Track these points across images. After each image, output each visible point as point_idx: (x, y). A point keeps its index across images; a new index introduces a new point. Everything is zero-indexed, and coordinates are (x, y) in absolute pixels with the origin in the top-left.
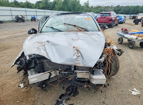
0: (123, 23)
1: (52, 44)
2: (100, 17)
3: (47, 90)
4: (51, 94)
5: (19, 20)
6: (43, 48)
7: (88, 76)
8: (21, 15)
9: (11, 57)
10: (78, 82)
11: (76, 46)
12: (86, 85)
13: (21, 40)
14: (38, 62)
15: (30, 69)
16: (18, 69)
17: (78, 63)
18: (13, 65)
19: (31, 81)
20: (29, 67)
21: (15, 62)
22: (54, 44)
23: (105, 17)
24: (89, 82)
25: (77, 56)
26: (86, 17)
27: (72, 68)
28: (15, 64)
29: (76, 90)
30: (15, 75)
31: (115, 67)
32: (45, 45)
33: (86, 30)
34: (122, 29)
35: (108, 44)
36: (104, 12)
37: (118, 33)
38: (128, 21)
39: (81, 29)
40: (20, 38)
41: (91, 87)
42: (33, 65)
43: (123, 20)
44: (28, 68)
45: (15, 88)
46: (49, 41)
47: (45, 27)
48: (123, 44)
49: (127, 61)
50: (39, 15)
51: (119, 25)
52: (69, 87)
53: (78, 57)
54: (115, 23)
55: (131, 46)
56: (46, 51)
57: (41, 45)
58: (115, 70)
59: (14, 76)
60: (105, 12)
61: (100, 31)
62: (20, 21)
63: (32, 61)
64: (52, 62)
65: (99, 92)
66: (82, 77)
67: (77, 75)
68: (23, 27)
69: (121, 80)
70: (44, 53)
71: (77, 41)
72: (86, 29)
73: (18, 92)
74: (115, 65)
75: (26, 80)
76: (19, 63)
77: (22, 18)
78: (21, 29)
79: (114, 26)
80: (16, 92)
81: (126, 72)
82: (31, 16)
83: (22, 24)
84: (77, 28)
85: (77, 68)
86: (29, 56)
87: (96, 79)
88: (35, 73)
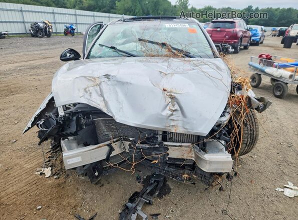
0: (260, 45)
1: (116, 82)
2: (211, 29)
3: (102, 182)
4: (110, 191)
5: (40, 32)
6: (96, 91)
7: (193, 155)
8: (44, 22)
9: (23, 111)
10: (169, 167)
11: (168, 88)
12: (188, 174)
13: (43, 74)
14: (83, 121)
15: (65, 137)
16: (39, 137)
17: (173, 125)
18: (29, 128)
19: (68, 163)
20: (64, 133)
21: (33, 120)
22: (121, 83)
23: (223, 29)
24: (193, 167)
25: (171, 110)
26: (187, 26)
27: (158, 136)
28: (33, 124)
29: (165, 185)
30: (32, 148)
31: (249, 136)
32: (100, 83)
33: (188, 55)
34: (261, 56)
35: (236, 85)
36: (219, 20)
37: (251, 63)
38: (269, 40)
39: (176, 52)
40: (41, 70)
41: (199, 178)
42: (73, 129)
43: (259, 37)
44: (62, 134)
45: (32, 177)
46: (109, 75)
47: (97, 45)
48: (261, 88)
49: (271, 124)
50: (81, 24)
51: (251, 48)
52: (149, 178)
53: (174, 113)
54: (242, 44)
55: (278, 93)
56: (103, 97)
57: (91, 83)
58: (249, 142)
59: (30, 150)
60: (223, 20)
61: (217, 57)
62: (40, 34)
63: (72, 120)
64: (117, 121)
65: (214, 189)
66: (180, 157)
67: (168, 152)
68: (47, 47)
69: (259, 165)
70: (99, 103)
71: (172, 76)
72: (187, 52)
73: (39, 186)
74: (250, 132)
75: (56, 159)
76: (41, 123)
77: (46, 28)
78: (43, 51)
79: (241, 49)
80: (34, 186)
81: (271, 148)
82: (63, 25)
83: (44, 40)
84: (169, 49)
85: (169, 136)
86: (65, 108)
87: (211, 162)
88: (78, 145)
